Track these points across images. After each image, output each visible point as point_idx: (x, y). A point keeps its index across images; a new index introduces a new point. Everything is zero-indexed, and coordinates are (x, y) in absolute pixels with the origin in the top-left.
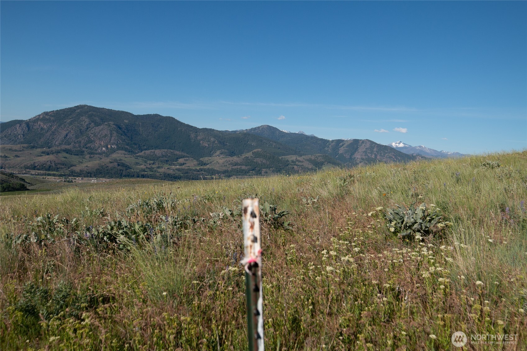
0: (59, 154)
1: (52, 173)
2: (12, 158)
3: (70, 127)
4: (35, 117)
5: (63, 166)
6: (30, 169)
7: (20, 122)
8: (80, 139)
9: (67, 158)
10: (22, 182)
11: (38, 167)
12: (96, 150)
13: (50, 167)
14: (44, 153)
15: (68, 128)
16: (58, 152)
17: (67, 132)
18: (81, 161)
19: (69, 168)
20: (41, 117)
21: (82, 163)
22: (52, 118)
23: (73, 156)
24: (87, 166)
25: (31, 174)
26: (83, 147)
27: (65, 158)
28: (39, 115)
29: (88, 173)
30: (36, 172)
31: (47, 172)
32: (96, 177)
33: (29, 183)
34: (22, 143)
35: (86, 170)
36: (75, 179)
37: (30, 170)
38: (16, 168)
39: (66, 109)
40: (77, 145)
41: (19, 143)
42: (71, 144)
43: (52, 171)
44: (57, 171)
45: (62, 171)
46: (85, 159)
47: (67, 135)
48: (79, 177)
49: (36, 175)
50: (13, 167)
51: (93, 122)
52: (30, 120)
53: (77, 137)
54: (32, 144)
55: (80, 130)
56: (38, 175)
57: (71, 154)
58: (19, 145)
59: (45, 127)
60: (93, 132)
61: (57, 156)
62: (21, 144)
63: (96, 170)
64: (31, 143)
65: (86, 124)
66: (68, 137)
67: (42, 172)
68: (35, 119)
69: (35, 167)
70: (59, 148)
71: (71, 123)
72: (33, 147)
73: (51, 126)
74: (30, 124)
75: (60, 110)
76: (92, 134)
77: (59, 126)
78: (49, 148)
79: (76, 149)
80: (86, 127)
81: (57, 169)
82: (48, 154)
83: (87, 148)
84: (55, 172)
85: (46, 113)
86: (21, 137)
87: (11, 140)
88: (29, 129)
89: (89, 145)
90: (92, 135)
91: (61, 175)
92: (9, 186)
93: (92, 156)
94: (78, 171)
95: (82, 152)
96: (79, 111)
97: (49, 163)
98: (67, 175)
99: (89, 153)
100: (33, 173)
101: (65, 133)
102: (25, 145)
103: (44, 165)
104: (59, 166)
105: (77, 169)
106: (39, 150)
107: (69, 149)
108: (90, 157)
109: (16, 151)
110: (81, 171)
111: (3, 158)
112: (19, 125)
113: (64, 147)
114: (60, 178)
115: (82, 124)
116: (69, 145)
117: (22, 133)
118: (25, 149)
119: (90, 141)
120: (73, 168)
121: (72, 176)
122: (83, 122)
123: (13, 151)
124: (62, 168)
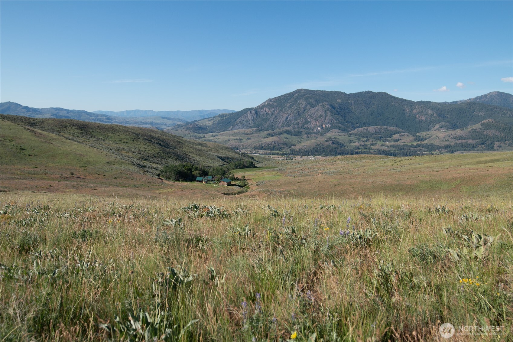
0: (281, 135)
1: (276, 152)
2: (245, 140)
3: (290, 110)
5: (284, 146)
6: (258, 149)
7: (250, 110)
8: (298, 121)
9: (287, 139)
10: (252, 161)
11: (265, 147)
12: (312, 130)
13: (274, 147)
14: (269, 135)
15: (288, 112)
16: (281, 133)
17: (288, 115)
18: (300, 140)
19: (290, 148)
20: (266, 103)
21: (300, 142)
22: (275, 104)
23: (293, 136)
24: (305, 146)
26: (301, 128)
28: (265, 102)
29: (306, 152)
30: (263, 152)
31: (272, 152)
32: (313, 156)
33: (258, 161)
34: (252, 127)
35: (304, 149)
36: (295, 157)
37: (259, 151)
38: (248, 149)
39: (286, 94)
40: (296, 126)
41: (250, 128)
42: (290, 126)
43: (276, 150)
44: (280, 151)
45: (284, 151)
46: (303, 138)
47: (287, 118)
48: (299, 155)
49: (263, 154)
50: (246, 148)
51: (309, 104)
52: (258, 107)
53: (296, 119)
54: (260, 128)
55: (298, 112)
56: (265, 154)
57: (291, 135)
58: (250, 129)
59: (270, 112)
60: (309, 113)
61: (280, 137)
62: (252, 128)
63: (313, 148)
64: (259, 127)
65: (303, 106)
66: (288, 119)
67: (268, 151)
68: (262, 105)
69: (263, 147)
70: (281, 130)
71: (290, 107)
72: (260, 130)
73: (274, 111)
74: (258, 110)
75: (281, 96)
76: (308, 115)
77: (281, 110)
78: (273, 130)
79: (295, 130)
80: (303, 109)
81: (280, 149)
82: (272, 136)
83: (304, 129)
84: (278, 152)
85: (270, 100)
86: (251, 122)
87: (244, 126)
88: (257, 114)
89: (306, 126)
90: (309, 116)
91: (283, 154)
92: (241, 163)
93: (309, 135)
94: (298, 150)
95: (300, 132)
96: (296, 95)
97: (273, 144)
98: (288, 153)
99: (306, 133)
100: (261, 153)
101: (285, 116)
102: (254, 129)
103: (270, 146)
104: (281, 146)
105: (297, 148)
106: (265, 132)
107: (289, 130)
108: (308, 137)
109: (248, 134)
110: (300, 150)
111: (238, 141)
112: (249, 112)
113: (285, 129)
114: (283, 157)
115: (300, 107)
116: (289, 127)
117: (252, 119)
118: (254, 132)
119: (307, 122)
120: (293, 147)
121: (292, 155)
122: (301, 105)
123: (245, 134)
124: (284, 148)
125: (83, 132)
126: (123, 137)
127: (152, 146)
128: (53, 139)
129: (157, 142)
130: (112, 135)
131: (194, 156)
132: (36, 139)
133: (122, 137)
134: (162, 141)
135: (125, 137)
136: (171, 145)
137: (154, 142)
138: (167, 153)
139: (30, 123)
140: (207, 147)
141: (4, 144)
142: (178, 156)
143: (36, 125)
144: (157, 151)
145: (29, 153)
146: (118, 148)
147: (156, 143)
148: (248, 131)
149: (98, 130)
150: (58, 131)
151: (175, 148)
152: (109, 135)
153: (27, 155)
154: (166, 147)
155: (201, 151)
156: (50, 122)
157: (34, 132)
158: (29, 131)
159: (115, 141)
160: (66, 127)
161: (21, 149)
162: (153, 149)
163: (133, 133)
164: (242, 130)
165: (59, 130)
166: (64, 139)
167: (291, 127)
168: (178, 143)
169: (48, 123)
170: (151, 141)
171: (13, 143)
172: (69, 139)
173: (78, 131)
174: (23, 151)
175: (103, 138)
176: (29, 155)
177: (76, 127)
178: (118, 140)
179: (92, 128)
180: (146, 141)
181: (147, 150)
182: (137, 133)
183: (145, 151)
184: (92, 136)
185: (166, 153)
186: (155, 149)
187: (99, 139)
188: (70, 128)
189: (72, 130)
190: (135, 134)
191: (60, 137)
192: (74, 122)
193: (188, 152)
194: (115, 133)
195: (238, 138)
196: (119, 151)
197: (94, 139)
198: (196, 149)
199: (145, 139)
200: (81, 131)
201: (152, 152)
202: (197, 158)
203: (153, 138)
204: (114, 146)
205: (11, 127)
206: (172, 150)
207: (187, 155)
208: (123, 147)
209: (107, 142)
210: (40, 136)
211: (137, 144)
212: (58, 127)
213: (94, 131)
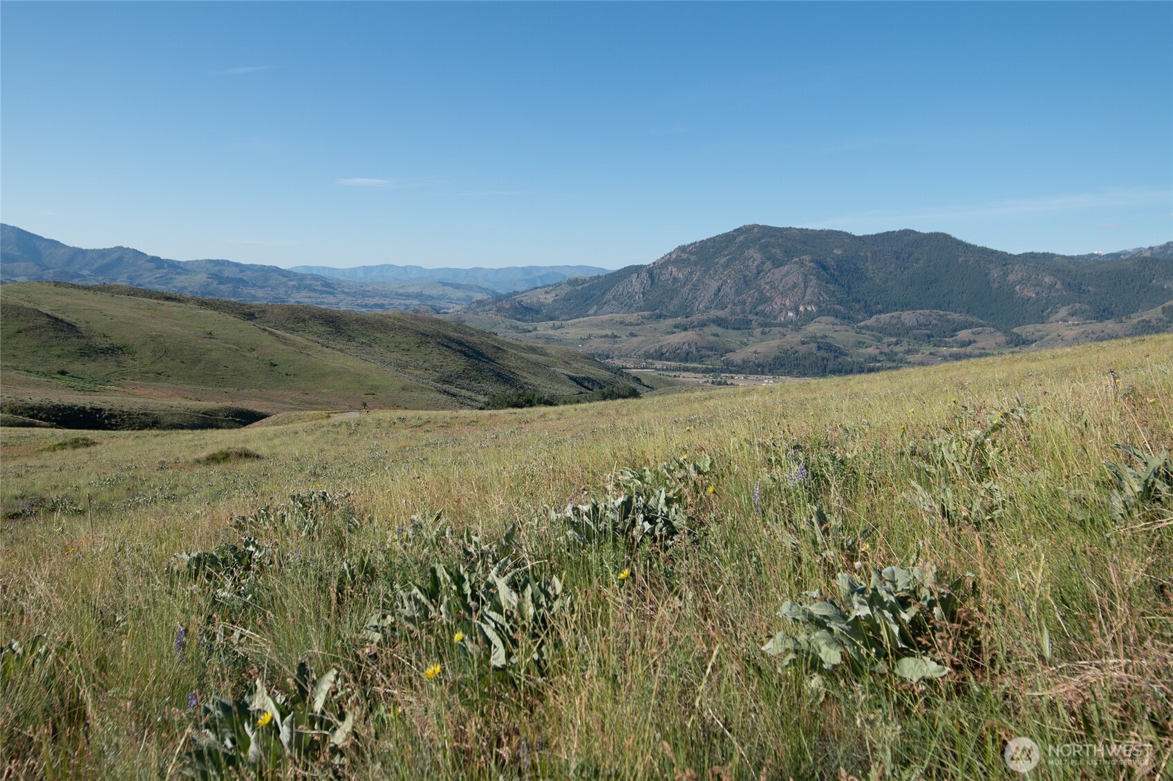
0: (705, 328)
1: (692, 365)
2: (625, 338)
3: (726, 272)
4: (663, 258)
5: (710, 353)
6: (653, 359)
7: (636, 269)
8: (744, 296)
9: (718, 336)
10: (636, 385)
11: (668, 354)
12: (774, 316)
13: (687, 354)
14: (678, 328)
15: (722, 276)
16: (703, 324)
17: (720, 282)
18: (746, 340)
19: (722, 356)
20: (674, 256)
21: (746, 344)
22: (693, 258)
23: (730, 331)
25: (656, 369)
26: (750, 312)
27: (714, 335)
28: (670, 254)
29: (759, 366)
30: (664, 364)
31: (683, 364)
32: (772, 374)
33: (648, 386)
34: (640, 309)
35: (754, 359)
36: (732, 378)
37: (654, 362)
38: (631, 357)
39: (717, 236)
40: (738, 309)
41: (636, 310)
42: (726, 307)
43: (692, 362)
44: (701, 362)
45: (709, 363)
46: (752, 336)
47: (719, 290)
48: (741, 373)
49: (663, 370)
50: (626, 356)
51: (769, 259)
52: (654, 263)
53: (738, 292)
54: (657, 311)
55: (745, 277)
56: (667, 370)
57: (727, 328)
58: (635, 314)
59: (681, 275)
60: (769, 280)
61: (701, 332)
62: (641, 311)
63: (774, 359)
64: (655, 309)
65: (756, 263)
66: (722, 293)
67: (673, 364)
68: (663, 261)
69: (662, 354)
70: (705, 317)
71: (726, 266)
72: (659, 317)
73: (691, 273)
74: (655, 272)
75: (708, 240)
76: (767, 283)
77: (706, 271)
78: (687, 317)
79: (736, 317)
80: (754, 271)
81: (701, 359)
82: (685, 329)
83: (757, 314)
84: (696, 365)
85: (682, 249)
86: (639, 297)
87: (623, 305)
88: (653, 281)
89: (761, 308)
90: (768, 287)
91: (706, 371)
92: (613, 391)
93: (767, 330)
94: (739, 361)
95: (747, 322)
96: (741, 238)
97: (686, 347)
98: (719, 369)
99: (761, 325)
100: (659, 366)
101: (715, 285)
102: (646, 313)
103: (678, 351)
104: (703, 352)
105: (737, 357)
106: (670, 322)
107: (723, 317)
108: (764, 333)
109: (631, 324)
110: (744, 361)
111: (610, 339)
112: (635, 275)
113: (714, 313)
114: (705, 376)
115: (748, 266)
116: (722, 309)
117: (642, 290)
118: (645, 321)
119: (764, 300)
120: (730, 356)
121: (726, 373)
122: (750, 261)
123: (626, 325)
124: (709, 356)
125: (334, 330)
126: (401, 340)
128: (305, 347)
129: (459, 348)
130: (382, 336)
131: (525, 375)
133: (399, 338)
134: (466, 346)
135: (405, 340)
136: (483, 353)
137: (454, 349)
138: (480, 371)
139: (245, 314)
140: (545, 354)
141: (244, 356)
142: (499, 376)
143: (256, 318)
144: (463, 367)
145: (286, 372)
147: (458, 351)
148: (630, 318)
149: (356, 327)
151: (491, 360)
152: (377, 335)
153: (284, 374)
154: (476, 359)
155: (537, 364)
156: (276, 311)
157: (271, 333)
159: (388, 346)
160: (304, 320)
161: (271, 363)
162: (455, 363)
163: (417, 333)
164: (618, 315)
166: (320, 347)
167: (727, 310)
168: (495, 350)
169: (272, 313)
170: (449, 347)
171: (255, 354)
173: (325, 328)
174: (276, 367)
175: (369, 342)
176: (287, 375)
177: (320, 322)
178: (394, 345)
179: (346, 324)
180: (441, 347)
181: (444, 364)
182: (423, 331)
183: (442, 365)
184: (350, 338)
185: (477, 371)
186: (458, 363)
187: (362, 343)
188: (311, 322)
189: (315, 327)
190: (421, 333)
192: (316, 311)
193: (513, 368)
194: (385, 333)
195: (609, 333)
196: (403, 366)
197: (355, 344)
198: (528, 361)
199: (438, 343)
200: (331, 329)
201: (453, 369)
202: (531, 379)
203: (451, 340)
204: (391, 356)
205: (238, 326)
206: (486, 365)
207: (513, 373)
208: (405, 359)
209: (377, 350)
210: (284, 341)
211: (426, 353)
212: (291, 321)
213: (351, 328)
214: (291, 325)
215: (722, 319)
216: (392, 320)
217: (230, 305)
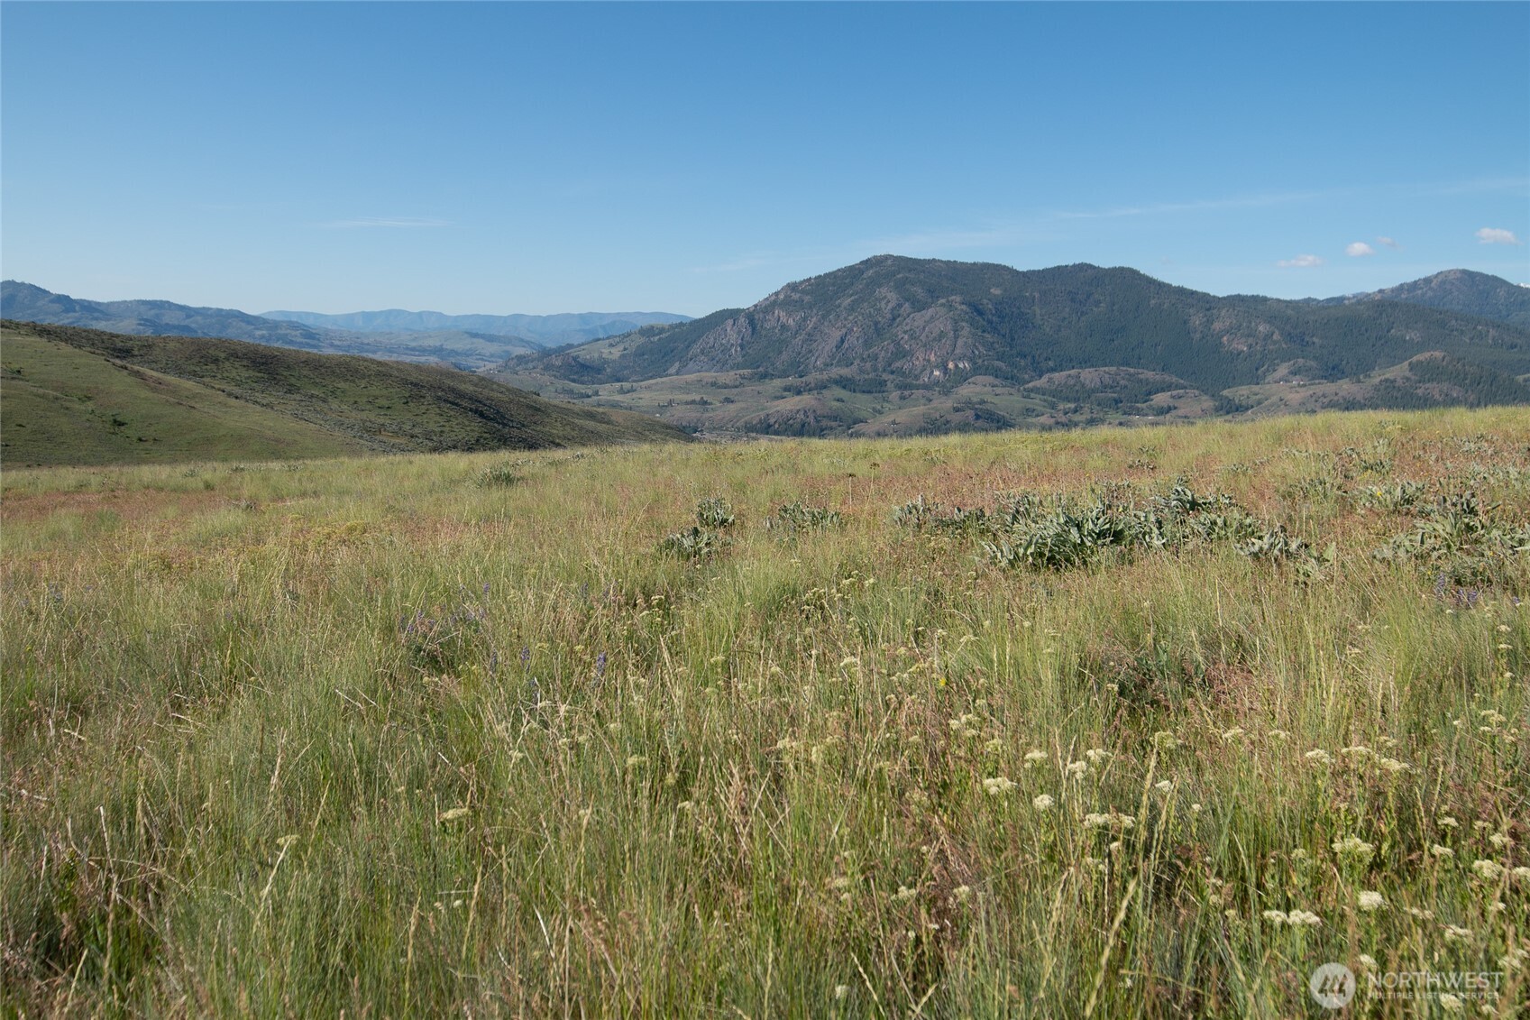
0: (824, 391)
2: (719, 405)
3: (851, 318)
4: (767, 299)
5: (834, 424)
6: (757, 432)
7: (732, 314)
8: (875, 349)
9: (843, 401)
11: (777, 426)
12: (916, 376)
13: (803, 426)
14: (789, 391)
15: (846, 322)
16: (822, 386)
17: (844, 330)
18: (879, 407)
19: (848, 429)
20: (782, 297)
21: (880, 413)
22: (807, 298)
23: (859, 395)
24: (894, 423)
26: (885, 370)
27: (838, 401)
28: (777, 294)
34: (738, 366)
35: (891, 432)
37: (757, 436)
38: (727, 430)
39: (839, 270)
40: (868, 365)
41: (732, 368)
42: (852, 364)
43: (810, 436)
44: (821, 436)
46: (888, 402)
47: (842, 341)
50: (719, 429)
51: (907, 300)
52: (756, 306)
53: (867, 344)
54: (761, 369)
55: (876, 324)
57: (854, 391)
58: (732, 373)
59: (791, 321)
60: (908, 328)
61: (820, 396)
62: (738, 369)
64: (758, 367)
65: (890, 307)
66: (846, 345)
68: (767, 303)
69: (769, 426)
70: (825, 377)
71: (852, 309)
72: (764, 376)
73: (804, 319)
74: (756, 317)
75: (826, 275)
76: (905, 332)
77: (824, 317)
78: (801, 377)
79: (866, 377)
80: (889, 316)
81: (820, 432)
82: (799, 393)
83: (892, 372)
85: (793, 287)
86: (736, 351)
87: (715, 362)
88: (754, 329)
89: (898, 364)
90: (906, 337)
93: (907, 393)
95: (880, 383)
96: (870, 273)
97: (801, 416)
99: (899, 387)
101: (837, 334)
102: (746, 372)
103: (791, 422)
104: (825, 423)
105: (869, 429)
106: (778, 383)
107: (849, 376)
108: (903, 398)
109: (726, 386)
110: (879, 434)
111: (698, 406)
112: (730, 322)
113: (836, 372)
115: (880, 309)
116: (847, 366)
117: (740, 341)
118: (744, 381)
119: (901, 354)
120: (859, 428)
122: (883, 303)
123: (719, 387)
124: (831, 428)
125: (266, 376)
126: (377, 392)
127: (460, 420)
128: (194, 396)
129: (473, 406)
130: (347, 387)
132: (150, 394)
133: (374, 391)
134: (485, 405)
135: (385, 392)
136: (512, 415)
137: (465, 408)
139: (114, 350)
140: (609, 423)
141: (67, 408)
143: (133, 356)
144: (476, 435)
145: (140, 434)
146: (368, 424)
147: (471, 410)
148: (728, 377)
149: (305, 373)
150: (195, 374)
151: (523, 426)
152: (339, 386)
153: (135, 439)
154: (499, 423)
155: (596, 433)
156: (171, 345)
157: (137, 374)
158: (125, 372)
159: (356, 402)
160: (216, 361)
161: (115, 421)
163: (405, 382)
164: (707, 374)
165: (198, 369)
166: (222, 397)
167: (855, 367)
168: (531, 412)
169: (164, 349)
170: (457, 404)
171: (90, 405)
172: (237, 398)
173: (251, 373)
174: (122, 428)
175: (322, 395)
176: (140, 440)
177: (245, 363)
178: (365, 400)
179: (289, 366)
180: (442, 404)
181: (447, 429)
182: (414, 380)
183: (442, 432)
184: (291, 389)
185: (499, 440)
186: (468, 428)
187: (311, 396)
188: (227, 364)
189: (234, 371)
190: (411, 383)
191: (208, 391)
192: (238, 347)
193: (559, 437)
194: (354, 381)
195: (697, 398)
196: (372, 431)
197: (298, 397)
198: (581, 428)
199: (439, 398)
200: (259, 375)
201: (460, 437)
203: (462, 395)
204: (355, 416)
205: (76, 361)
206: (515, 432)
208: (381, 420)
209: (334, 406)
210: (157, 386)
211: (418, 412)
212: (194, 361)
213: (296, 374)
214: (193, 368)
215: (848, 379)
216: (365, 364)
217: (92, 336)
